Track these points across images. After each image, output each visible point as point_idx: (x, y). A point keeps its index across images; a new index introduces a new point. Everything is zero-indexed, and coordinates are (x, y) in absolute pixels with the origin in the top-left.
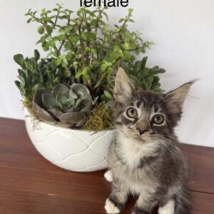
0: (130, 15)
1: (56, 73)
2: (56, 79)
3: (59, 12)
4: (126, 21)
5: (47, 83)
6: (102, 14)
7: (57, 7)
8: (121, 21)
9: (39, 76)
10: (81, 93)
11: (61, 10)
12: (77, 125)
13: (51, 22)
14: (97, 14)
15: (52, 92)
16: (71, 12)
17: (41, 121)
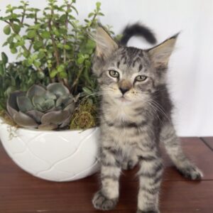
0: (98, 9)
1: (29, 74)
2: (31, 80)
3: (25, 10)
4: (95, 15)
5: (21, 85)
6: (71, 8)
7: (22, 5)
8: (90, 16)
9: (10, 79)
10: (59, 93)
11: (27, 7)
12: (62, 126)
13: (18, 21)
14: (65, 9)
15: (27, 95)
16: (37, 10)
17: (19, 127)
